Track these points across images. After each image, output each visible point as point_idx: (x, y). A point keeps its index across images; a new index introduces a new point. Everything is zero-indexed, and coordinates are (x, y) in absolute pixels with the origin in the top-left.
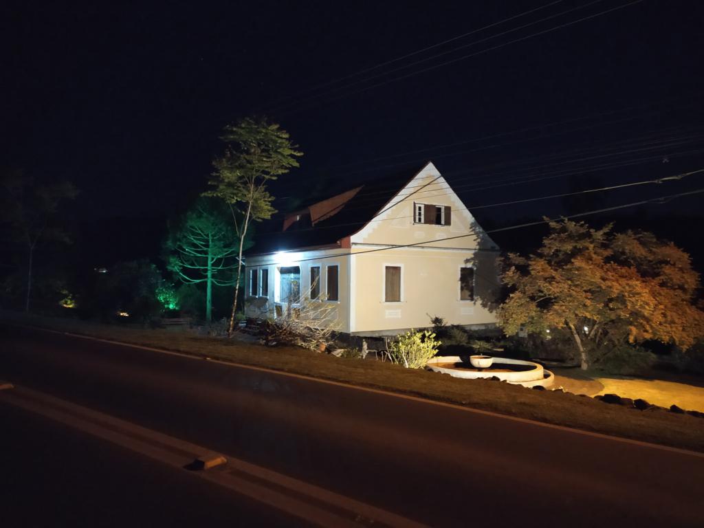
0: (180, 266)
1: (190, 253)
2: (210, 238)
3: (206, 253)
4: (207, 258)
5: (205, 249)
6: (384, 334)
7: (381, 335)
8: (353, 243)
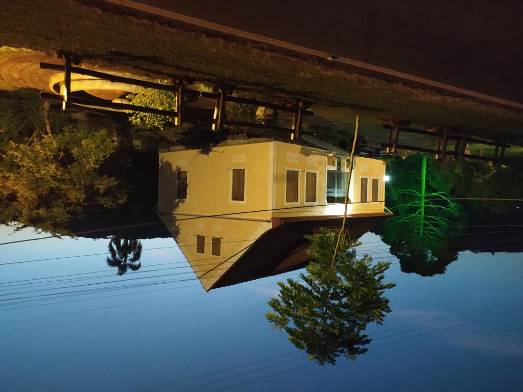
0: (449, 207)
1: (441, 219)
2: (421, 231)
3: (426, 219)
4: (425, 214)
5: (427, 222)
6: (246, 141)
7: (249, 140)
8: (270, 222)
